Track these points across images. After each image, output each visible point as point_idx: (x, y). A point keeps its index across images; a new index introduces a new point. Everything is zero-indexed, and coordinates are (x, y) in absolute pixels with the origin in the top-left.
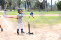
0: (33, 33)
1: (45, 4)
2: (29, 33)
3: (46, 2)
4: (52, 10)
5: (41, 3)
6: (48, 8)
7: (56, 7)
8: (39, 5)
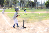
0: (26, 27)
1: (36, 3)
2: (23, 27)
3: (37, 1)
4: (41, 8)
5: (33, 2)
6: (38, 6)
7: (45, 5)
8: (31, 4)
